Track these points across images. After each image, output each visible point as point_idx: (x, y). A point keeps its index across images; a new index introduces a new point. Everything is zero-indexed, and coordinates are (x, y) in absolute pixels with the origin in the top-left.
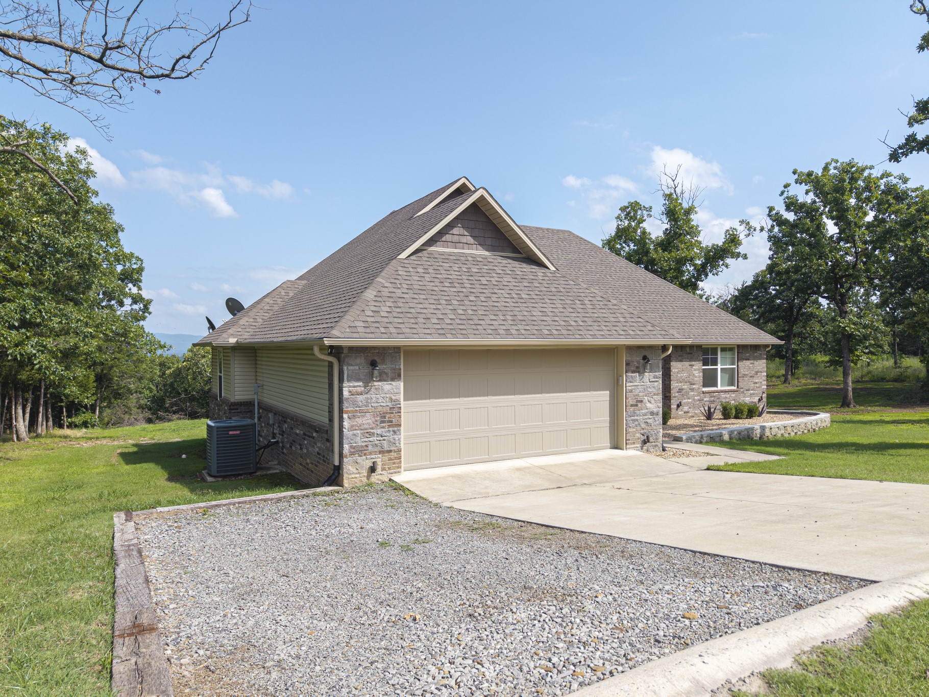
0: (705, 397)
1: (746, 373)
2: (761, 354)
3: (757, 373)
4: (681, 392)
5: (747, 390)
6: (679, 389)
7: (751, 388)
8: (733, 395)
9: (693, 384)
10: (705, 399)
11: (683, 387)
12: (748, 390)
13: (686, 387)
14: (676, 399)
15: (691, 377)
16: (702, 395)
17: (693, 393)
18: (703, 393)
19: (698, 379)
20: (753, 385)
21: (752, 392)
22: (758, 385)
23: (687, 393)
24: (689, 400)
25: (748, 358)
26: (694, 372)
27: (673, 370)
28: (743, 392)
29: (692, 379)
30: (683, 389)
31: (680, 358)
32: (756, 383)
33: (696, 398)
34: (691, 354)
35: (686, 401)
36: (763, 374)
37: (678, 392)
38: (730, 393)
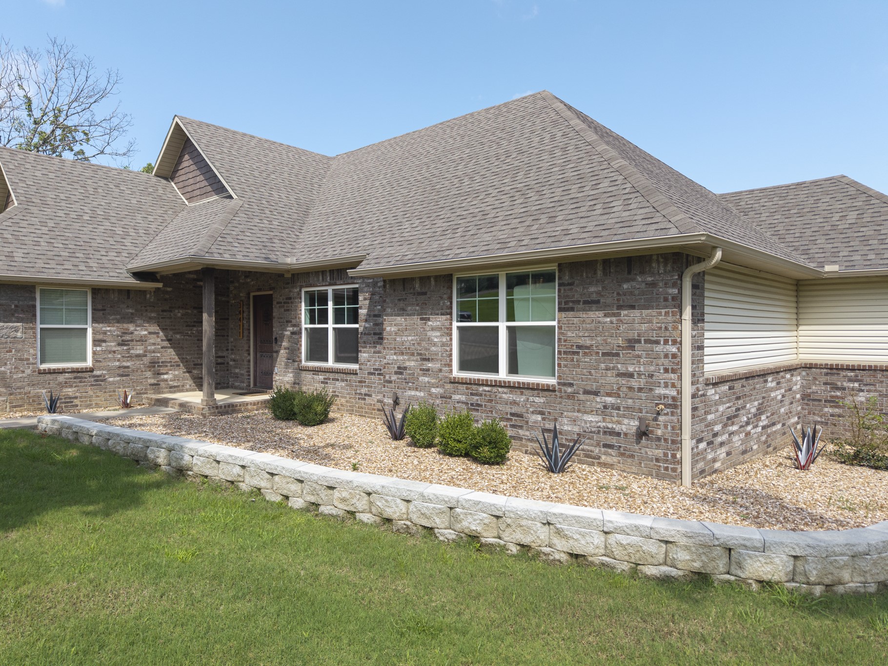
0: (454, 393)
1: (588, 342)
2: (653, 285)
3: (631, 344)
4: (401, 373)
5: (586, 392)
6: (399, 368)
7: (608, 389)
8: (537, 400)
9: (428, 360)
10: (456, 397)
11: (407, 364)
12: (596, 393)
13: (412, 364)
14: (393, 385)
15: (424, 344)
16: (448, 386)
17: (426, 379)
18: (451, 382)
19: (439, 349)
20: (614, 380)
21: (609, 400)
22: (634, 383)
23: (413, 378)
24: (418, 393)
25: (594, 297)
26: (429, 333)
27: (388, 329)
28: (570, 397)
29: (426, 349)
30: (405, 368)
31: (402, 304)
32: (631, 375)
33: (433, 390)
34: (425, 294)
35: (413, 393)
36: (658, 348)
37: (396, 373)
38: (525, 392)
